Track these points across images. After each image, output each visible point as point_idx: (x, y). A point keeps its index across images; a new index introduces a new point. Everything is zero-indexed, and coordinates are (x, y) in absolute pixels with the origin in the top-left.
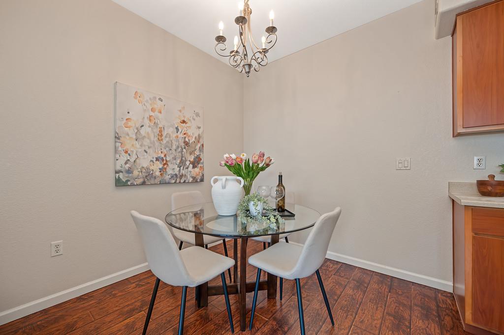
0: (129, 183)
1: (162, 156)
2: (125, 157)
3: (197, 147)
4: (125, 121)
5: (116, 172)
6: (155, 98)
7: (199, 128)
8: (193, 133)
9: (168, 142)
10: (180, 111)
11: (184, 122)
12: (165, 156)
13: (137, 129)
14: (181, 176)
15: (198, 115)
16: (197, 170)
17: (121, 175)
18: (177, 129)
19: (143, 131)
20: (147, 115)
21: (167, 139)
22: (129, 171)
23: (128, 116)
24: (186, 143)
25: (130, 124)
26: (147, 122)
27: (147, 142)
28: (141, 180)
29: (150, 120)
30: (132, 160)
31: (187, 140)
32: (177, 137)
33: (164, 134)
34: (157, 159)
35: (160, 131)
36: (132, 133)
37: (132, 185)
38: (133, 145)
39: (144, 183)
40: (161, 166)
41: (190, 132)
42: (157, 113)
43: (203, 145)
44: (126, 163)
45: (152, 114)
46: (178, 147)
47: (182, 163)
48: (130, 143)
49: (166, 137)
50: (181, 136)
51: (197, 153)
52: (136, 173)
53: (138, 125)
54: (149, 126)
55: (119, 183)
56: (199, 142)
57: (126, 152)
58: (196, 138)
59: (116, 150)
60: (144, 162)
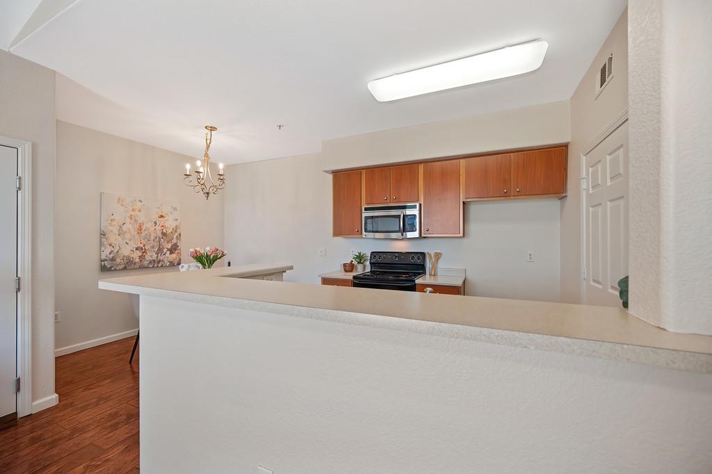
0: (113, 269)
1: (142, 246)
2: (109, 249)
3: (175, 236)
4: (110, 221)
5: (102, 261)
6: (135, 200)
7: (177, 220)
8: (170, 224)
9: (146, 234)
10: (158, 208)
11: (162, 216)
12: (144, 246)
13: (120, 226)
14: (159, 262)
15: (175, 209)
16: (174, 256)
17: (106, 263)
18: (155, 223)
19: (124, 228)
20: (128, 215)
21: (146, 232)
22: (113, 259)
23: (113, 217)
24: (164, 234)
25: (114, 223)
26: (128, 220)
27: (128, 236)
28: (123, 266)
29: (131, 219)
30: (115, 251)
31: (164, 231)
32: (155, 229)
33: (144, 228)
34: (137, 249)
35: (140, 226)
36: (115, 230)
37: (115, 270)
38: (116, 239)
39: (125, 268)
40: (140, 254)
41: (167, 224)
42: (137, 212)
43: (180, 234)
44: (110, 254)
45: (132, 213)
46: (156, 238)
47: (160, 250)
48: (114, 238)
49: (145, 230)
50: (159, 228)
51: (174, 241)
52: (118, 260)
53: (121, 223)
54: (130, 223)
55: (104, 269)
56: (176, 231)
57: (110, 245)
58: (173, 229)
59: (101, 244)
60: (126, 251)
